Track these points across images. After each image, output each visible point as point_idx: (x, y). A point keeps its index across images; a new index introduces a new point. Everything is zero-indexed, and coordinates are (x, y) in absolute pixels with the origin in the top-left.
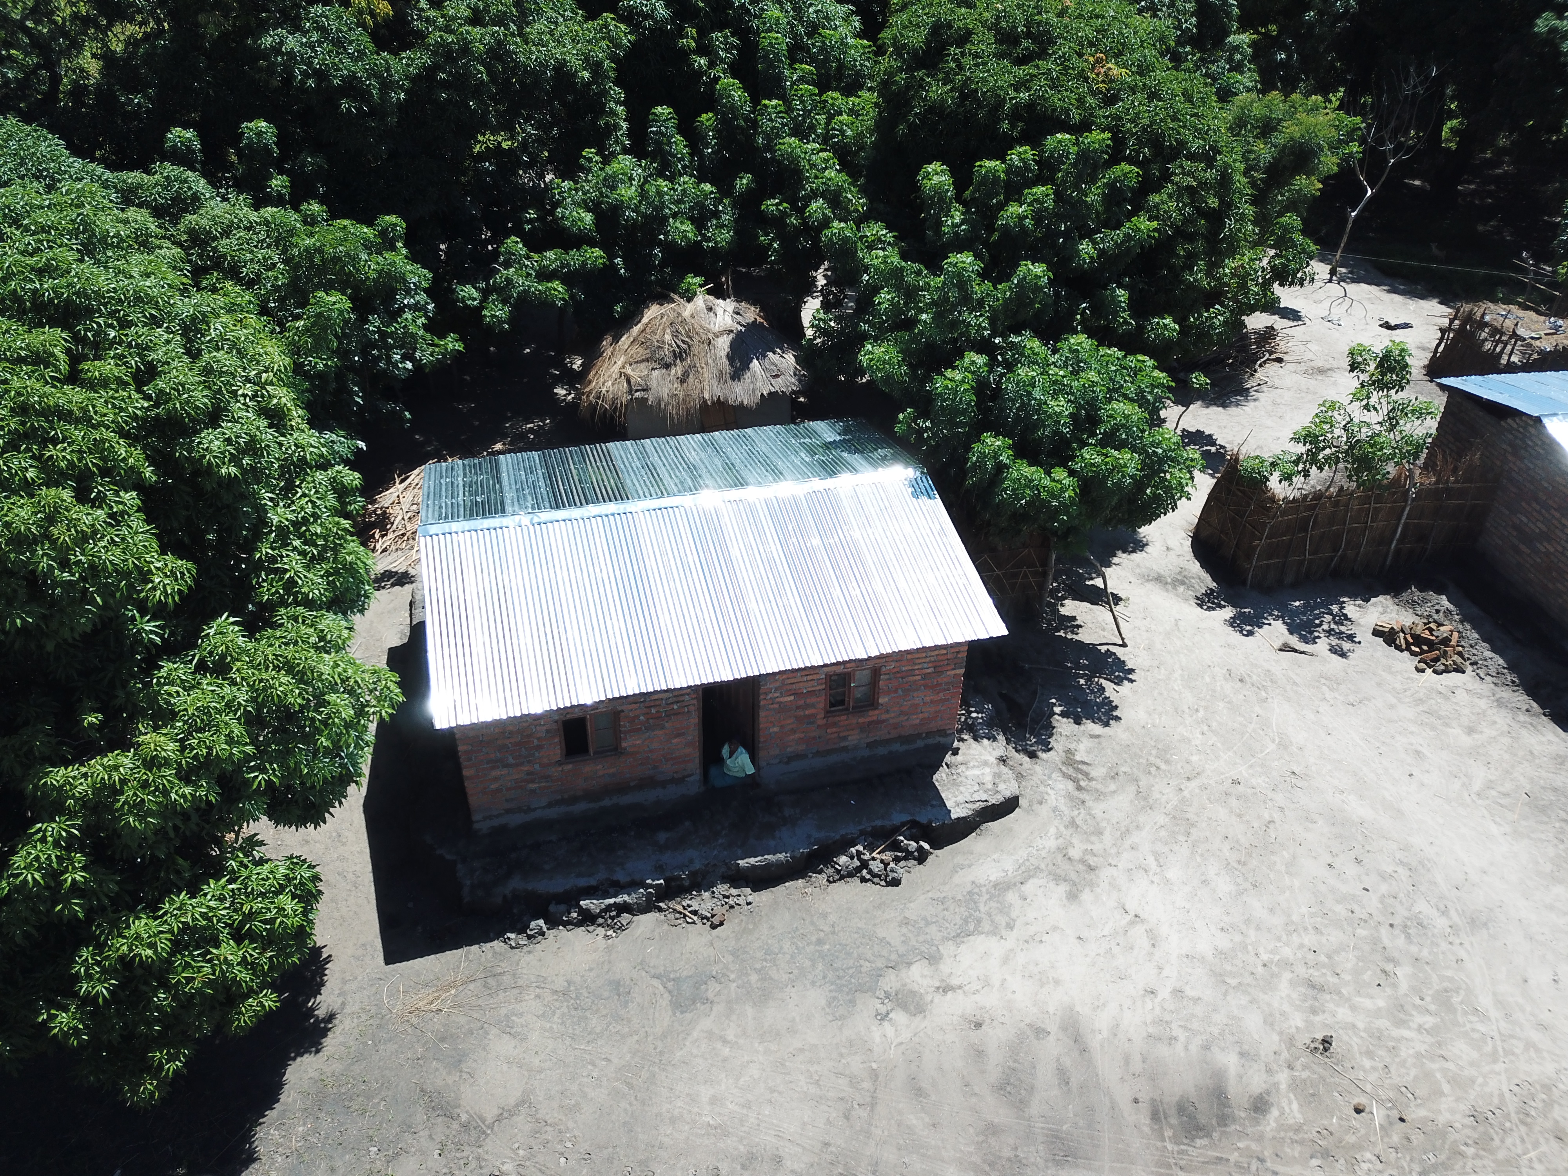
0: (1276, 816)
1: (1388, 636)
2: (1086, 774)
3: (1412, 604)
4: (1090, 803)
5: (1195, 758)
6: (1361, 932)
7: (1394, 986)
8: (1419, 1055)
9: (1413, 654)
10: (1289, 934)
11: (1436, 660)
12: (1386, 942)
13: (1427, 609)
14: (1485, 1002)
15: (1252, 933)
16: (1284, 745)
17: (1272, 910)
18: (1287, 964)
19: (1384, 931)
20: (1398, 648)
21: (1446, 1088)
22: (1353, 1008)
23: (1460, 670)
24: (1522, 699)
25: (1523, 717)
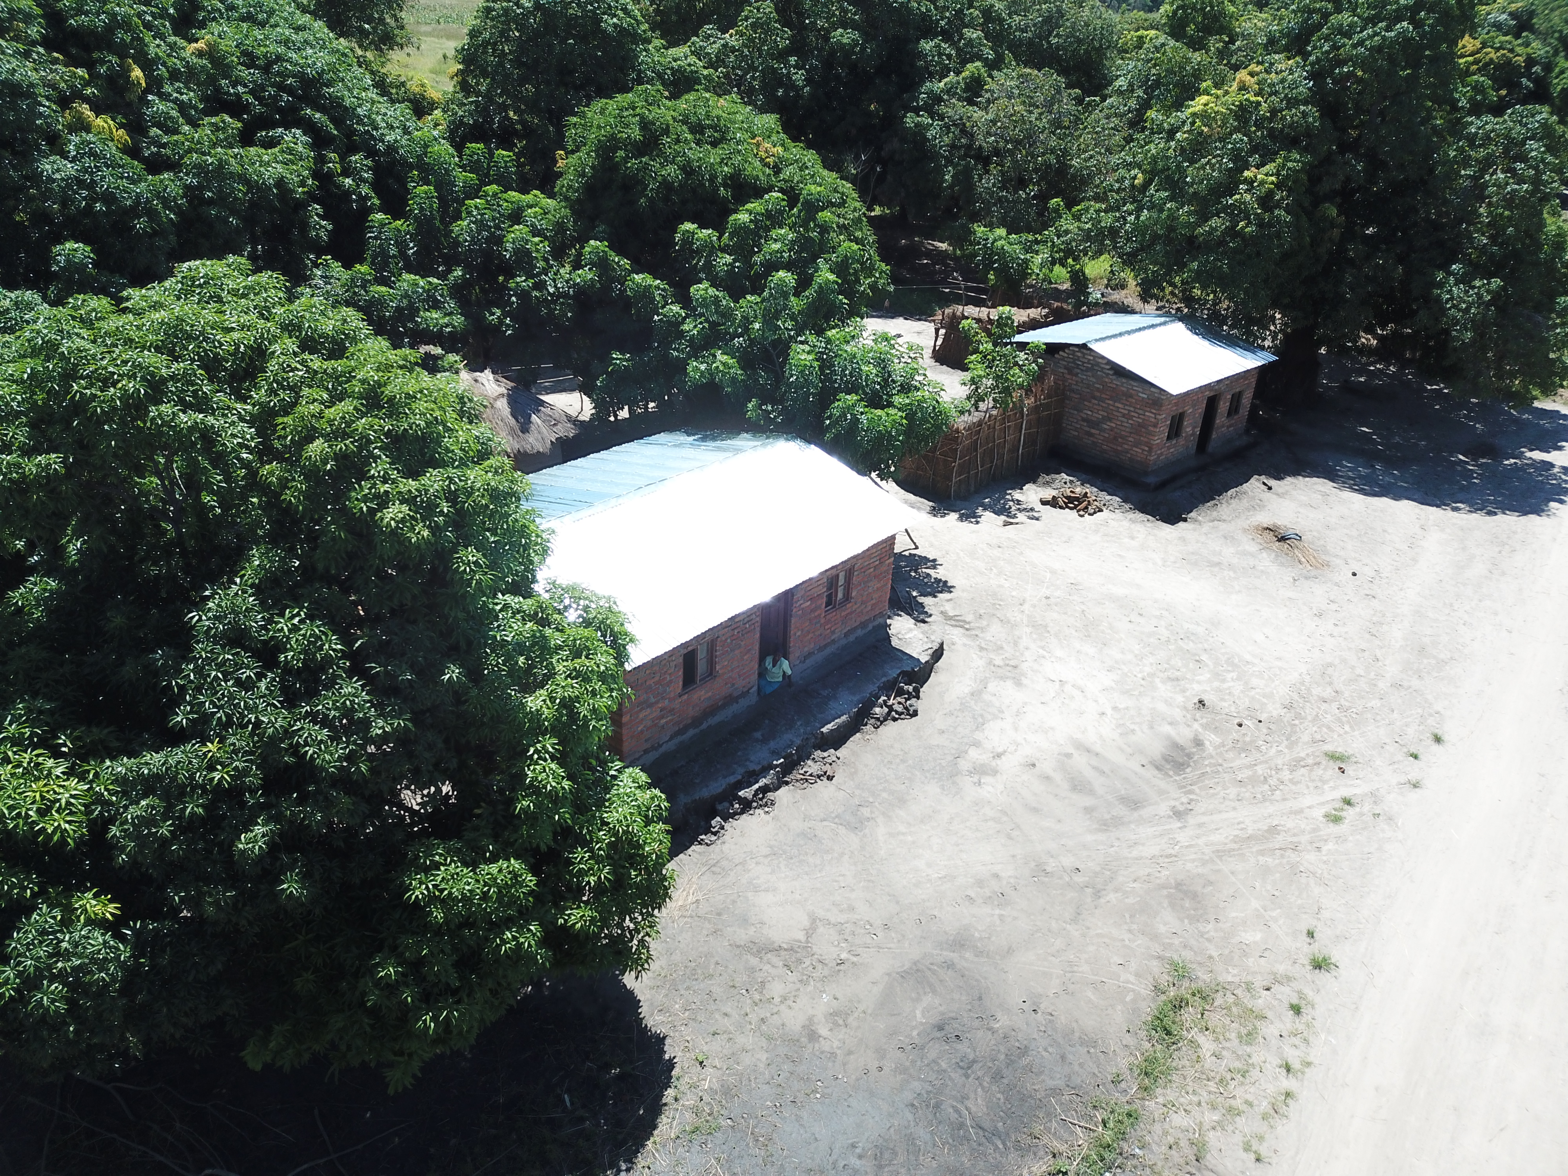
0: (1083, 607)
1: (1053, 503)
2: (964, 621)
3: (1047, 484)
4: (981, 635)
5: (1014, 593)
6: (1172, 647)
7: (1207, 665)
8: (1242, 692)
9: (1071, 509)
10: (1141, 660)
11: (1086, 508)
12: (1186, 647)
13: (1057, 484)
14: (1248, 657)
15: (1123, 667)
16: (1053, 572)
17: (1123, 653)
18: (1152, 675)
19: (1180, 642)
20: (1061, 507)
21: (1265, 700)
22: (1199, 682)
23: (1101, 510)
24: (1139, 516)
25: (1149, 524)
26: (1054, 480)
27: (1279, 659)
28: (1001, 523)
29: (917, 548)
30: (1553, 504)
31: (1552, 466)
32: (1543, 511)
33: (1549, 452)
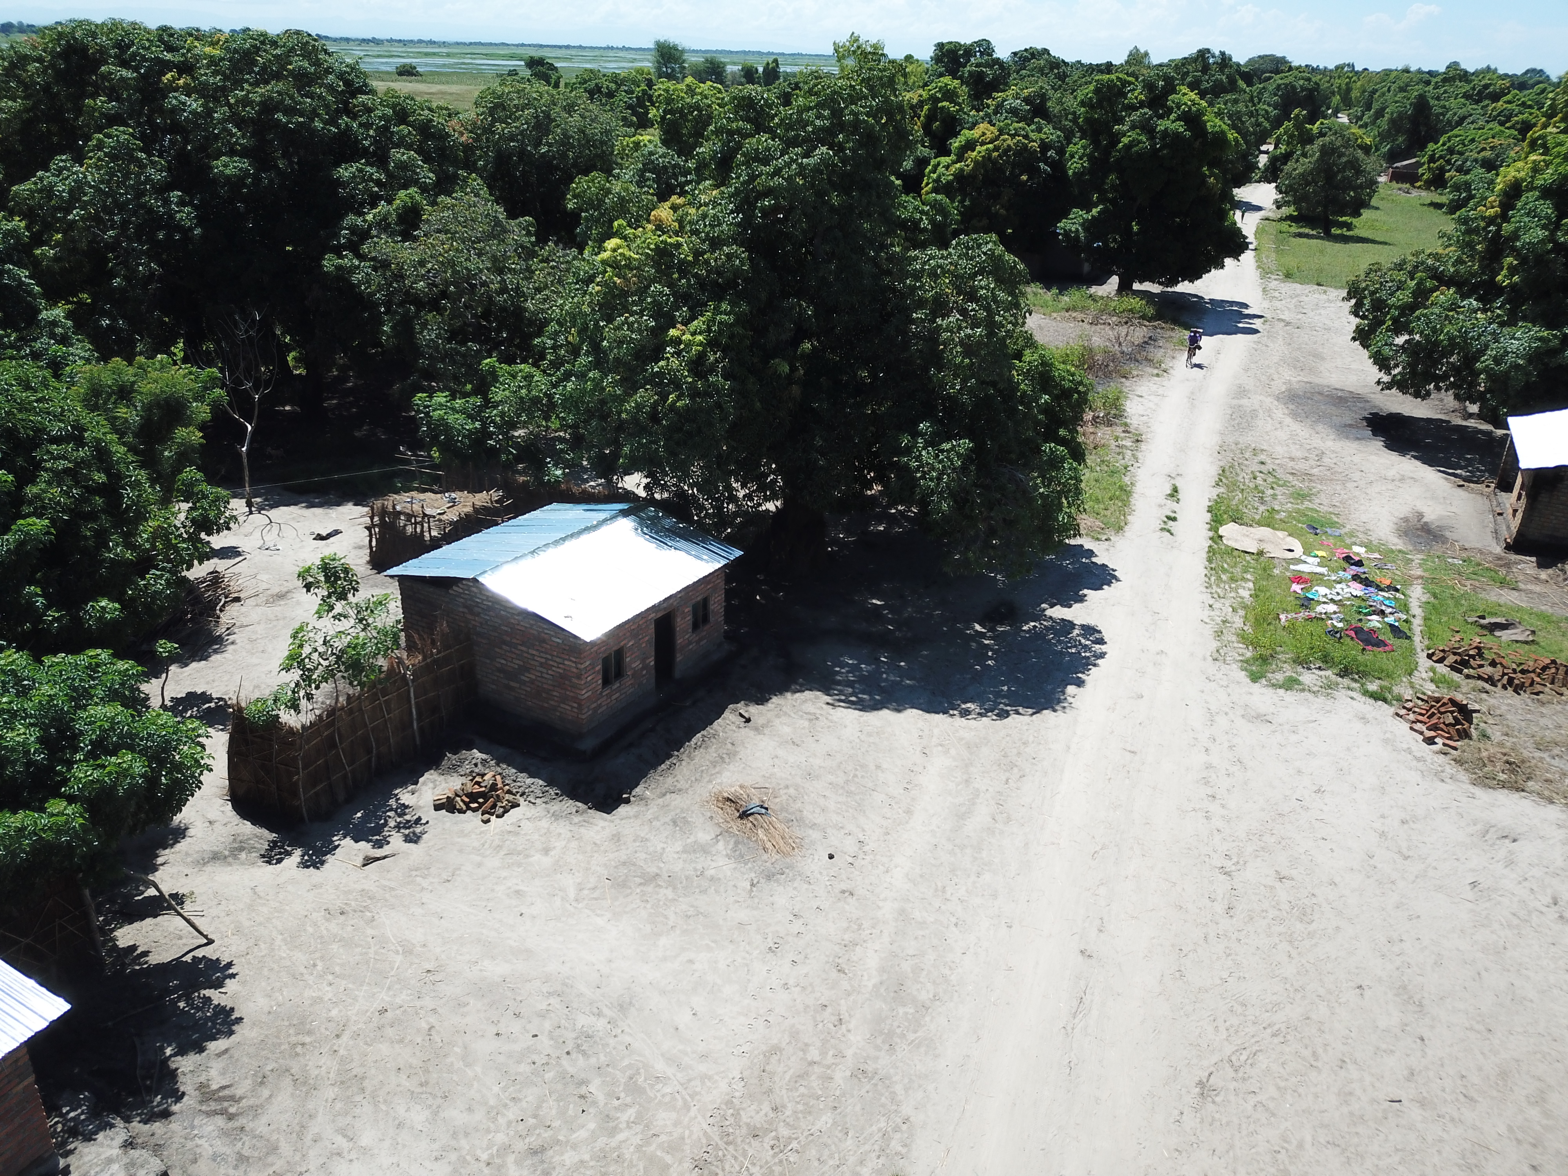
0: (433, 1020)
1: (448, 805)
2: (232, 1099)
3: (454, 769)
4: (250, 1126)
5: (334, 1013)
6: (549, 1076)
7: (594, 1103)
8: (639, 1148)
9: (474, 810)
10: (494, 1120)
11: (494, 806)
12: (571, 1070)
13: (467, 768)
14: (660, 1066)
15: (464, 1143)
16: (408, 951)
17: (470, 1110)
18: (506, 1149)
19: (565, 1062)
20: (461, 811)
21: (668, 1159)
22: (574, 1147)
23: (516, 805)
24: (569, 805)
25: (577, 819)
26: (463, 761)
27: (704, 1057)
28: (359, 861)
29: (210, 942)
30: (1071, 689)
31: (1071, 625)
32: (1059, 701)
33: (1070, 606)
